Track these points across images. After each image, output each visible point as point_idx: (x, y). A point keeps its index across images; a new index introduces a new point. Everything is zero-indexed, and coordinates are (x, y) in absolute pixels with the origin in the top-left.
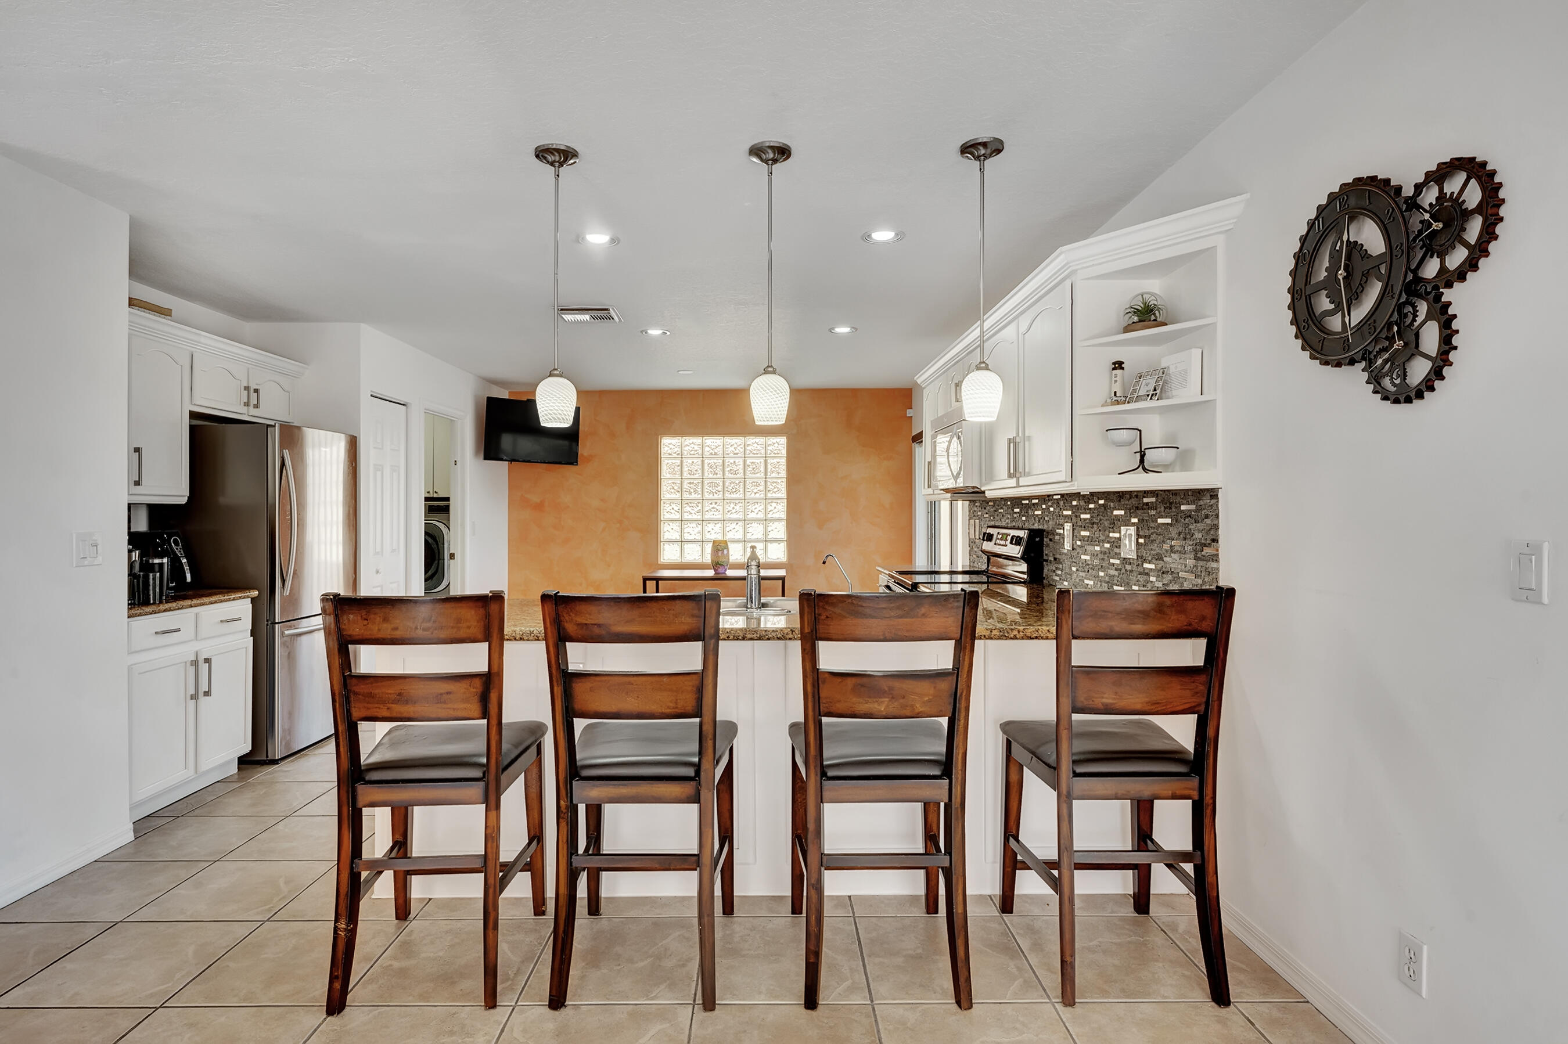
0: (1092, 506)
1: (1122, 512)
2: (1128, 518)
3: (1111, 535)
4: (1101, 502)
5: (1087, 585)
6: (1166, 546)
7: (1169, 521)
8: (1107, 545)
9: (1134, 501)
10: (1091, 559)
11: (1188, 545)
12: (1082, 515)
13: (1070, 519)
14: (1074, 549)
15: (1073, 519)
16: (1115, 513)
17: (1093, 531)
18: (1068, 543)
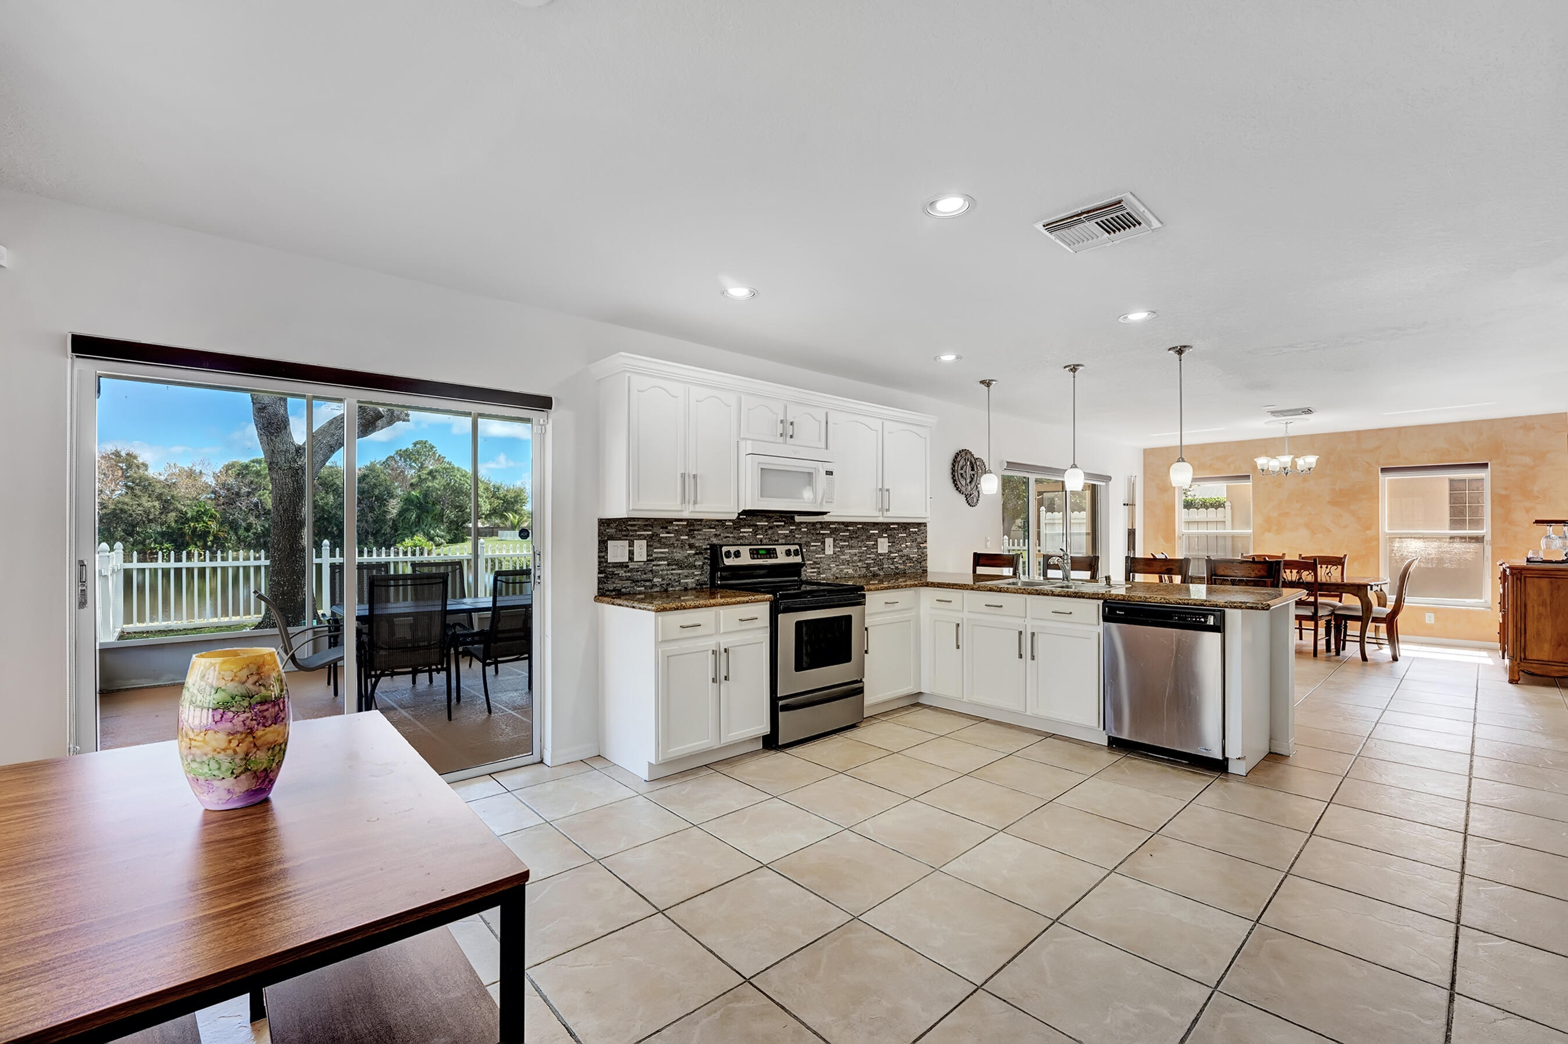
0: (851, 528)
1: (877, 532)
2: (882, 534)
3: (867, 543)
6: (904, 545)
7: (905, 535)
8: (864, 548)
10: (850, 557)
11: (914, 544)
12: (841, 534)
13: (829, 536)
14: (834, 553)
15: (833, 536)
16: (871, 532)
17: (853, 542)
18: (829, 551)
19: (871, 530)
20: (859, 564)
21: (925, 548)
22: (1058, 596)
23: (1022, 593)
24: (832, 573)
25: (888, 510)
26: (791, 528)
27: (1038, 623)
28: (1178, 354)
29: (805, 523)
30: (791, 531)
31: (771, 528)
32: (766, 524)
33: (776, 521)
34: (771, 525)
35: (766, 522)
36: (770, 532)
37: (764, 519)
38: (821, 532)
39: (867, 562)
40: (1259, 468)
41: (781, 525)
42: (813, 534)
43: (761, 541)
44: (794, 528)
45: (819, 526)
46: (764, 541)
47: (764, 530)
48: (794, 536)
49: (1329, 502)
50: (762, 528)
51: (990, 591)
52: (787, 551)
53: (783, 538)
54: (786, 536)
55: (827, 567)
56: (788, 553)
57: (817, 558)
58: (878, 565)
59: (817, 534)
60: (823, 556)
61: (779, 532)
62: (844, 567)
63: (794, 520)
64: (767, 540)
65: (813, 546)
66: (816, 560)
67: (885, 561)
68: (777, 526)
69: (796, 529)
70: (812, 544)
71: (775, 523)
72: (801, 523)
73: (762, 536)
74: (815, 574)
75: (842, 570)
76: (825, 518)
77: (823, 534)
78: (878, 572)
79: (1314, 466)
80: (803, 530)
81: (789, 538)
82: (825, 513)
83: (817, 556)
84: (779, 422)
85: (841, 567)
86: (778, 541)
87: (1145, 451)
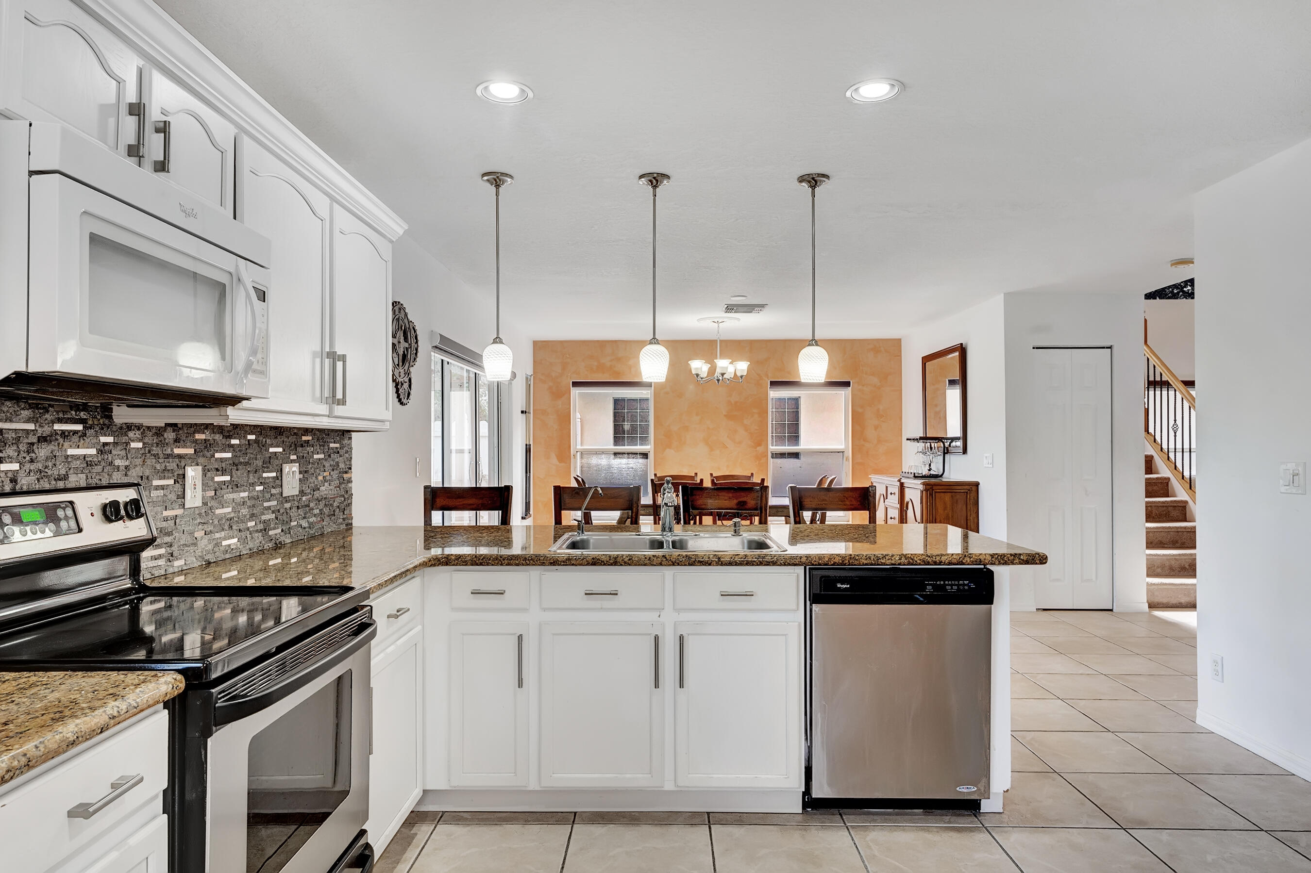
0: (235, 442)
1: (280, 450)
2: (288, 455)
3: (265, 475)
4: (252, 437)
5: (229, 545)
6: (320, 478)
7: (322, 456)
8: (260, 488)
9: (292, 439)
10: (234, 511)
11: (335, 474)
12: (217, 455)
13: (193, 460)
14: (205, 504)
15: (201, 460)
16: (272, 450)
17: (240, 475)
18: (194, 497)
19: (272, 446)
20: (251, 524)
21: (350, 481)
22: (730, 564)
23: (661, 564)
24: (198, 553)
25: (343, 402)
26: (103, 439)
27: (684, 616)
28: (811, 187)
29: (139, 427)
30: (103, 449)
31: (43, 439)
32: (31, 426)
33: (60, 421)
34: (46, 430)
35: (28, 421)
36: (43, 452)
37: (26, 413)
38: (177, 451)
39: (264, 518)
40: (694, 372)
41: (75, 432)
42: (156, 456)
43: (14, 481)
44: (110, 439)
45: (170, 435)
46: (24, 482)
47: (23, 447)
48: (111, 464)
49: (725, 416)
50: (18, 440)
51: (594, 564)
52: (104, 507)
53: (77, 471)
54: (89, 464)
55: (190, 540)
56: (111, 512)
57: (166, 519)
58: (283, 524)
59: (168, 456)
60: (180, 512)
61: (70, 452)
62: (223, 534)
63: (110, 417)
64: (33, 478)
65: (157, 488)
66: (164, 524)
67: (294, 513)
68: (64, 434)
69: (115, 444)
70: (156, 483)
71: (57, 427)
72: (129, 427)
73: (15, 466)
74: (161, 562)
75: (218, 545)
76: (234, 415)
77: (180, 457)
78: (282, 539)
79: (745, 374)
80: (133, 445)
81: (98, 469)
82: (234, 400)
83: (166, 513)
84: (124, 110)
85: (217, 535)
86: (65, 478)
87: (535, 343)
